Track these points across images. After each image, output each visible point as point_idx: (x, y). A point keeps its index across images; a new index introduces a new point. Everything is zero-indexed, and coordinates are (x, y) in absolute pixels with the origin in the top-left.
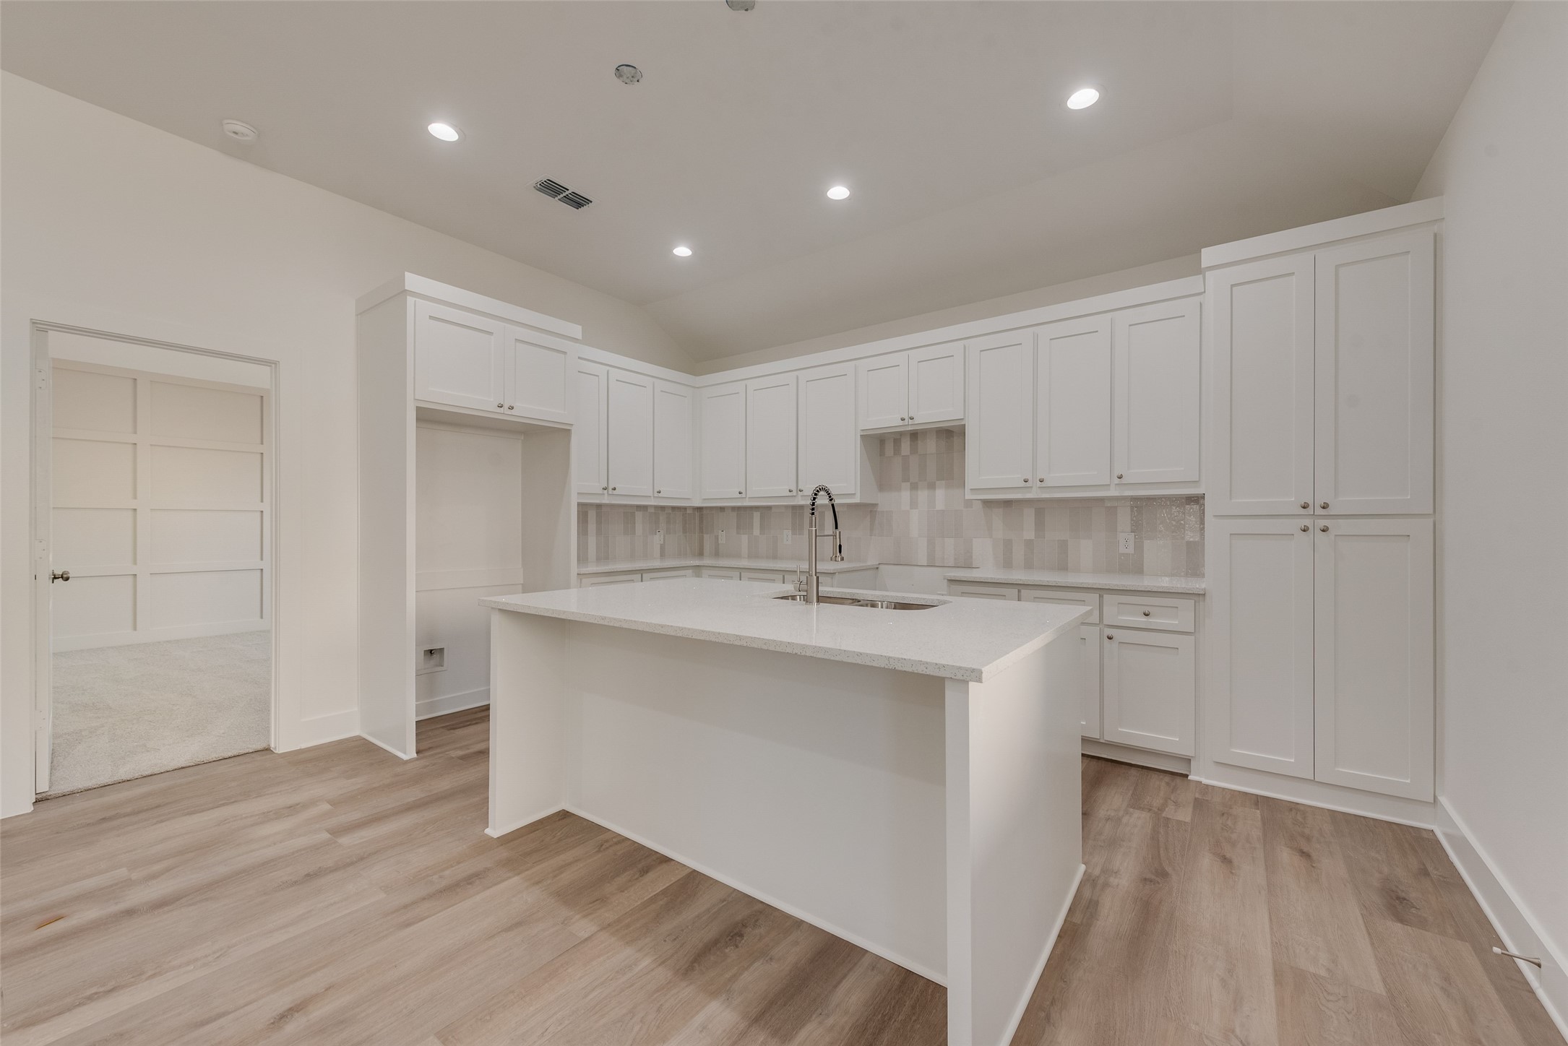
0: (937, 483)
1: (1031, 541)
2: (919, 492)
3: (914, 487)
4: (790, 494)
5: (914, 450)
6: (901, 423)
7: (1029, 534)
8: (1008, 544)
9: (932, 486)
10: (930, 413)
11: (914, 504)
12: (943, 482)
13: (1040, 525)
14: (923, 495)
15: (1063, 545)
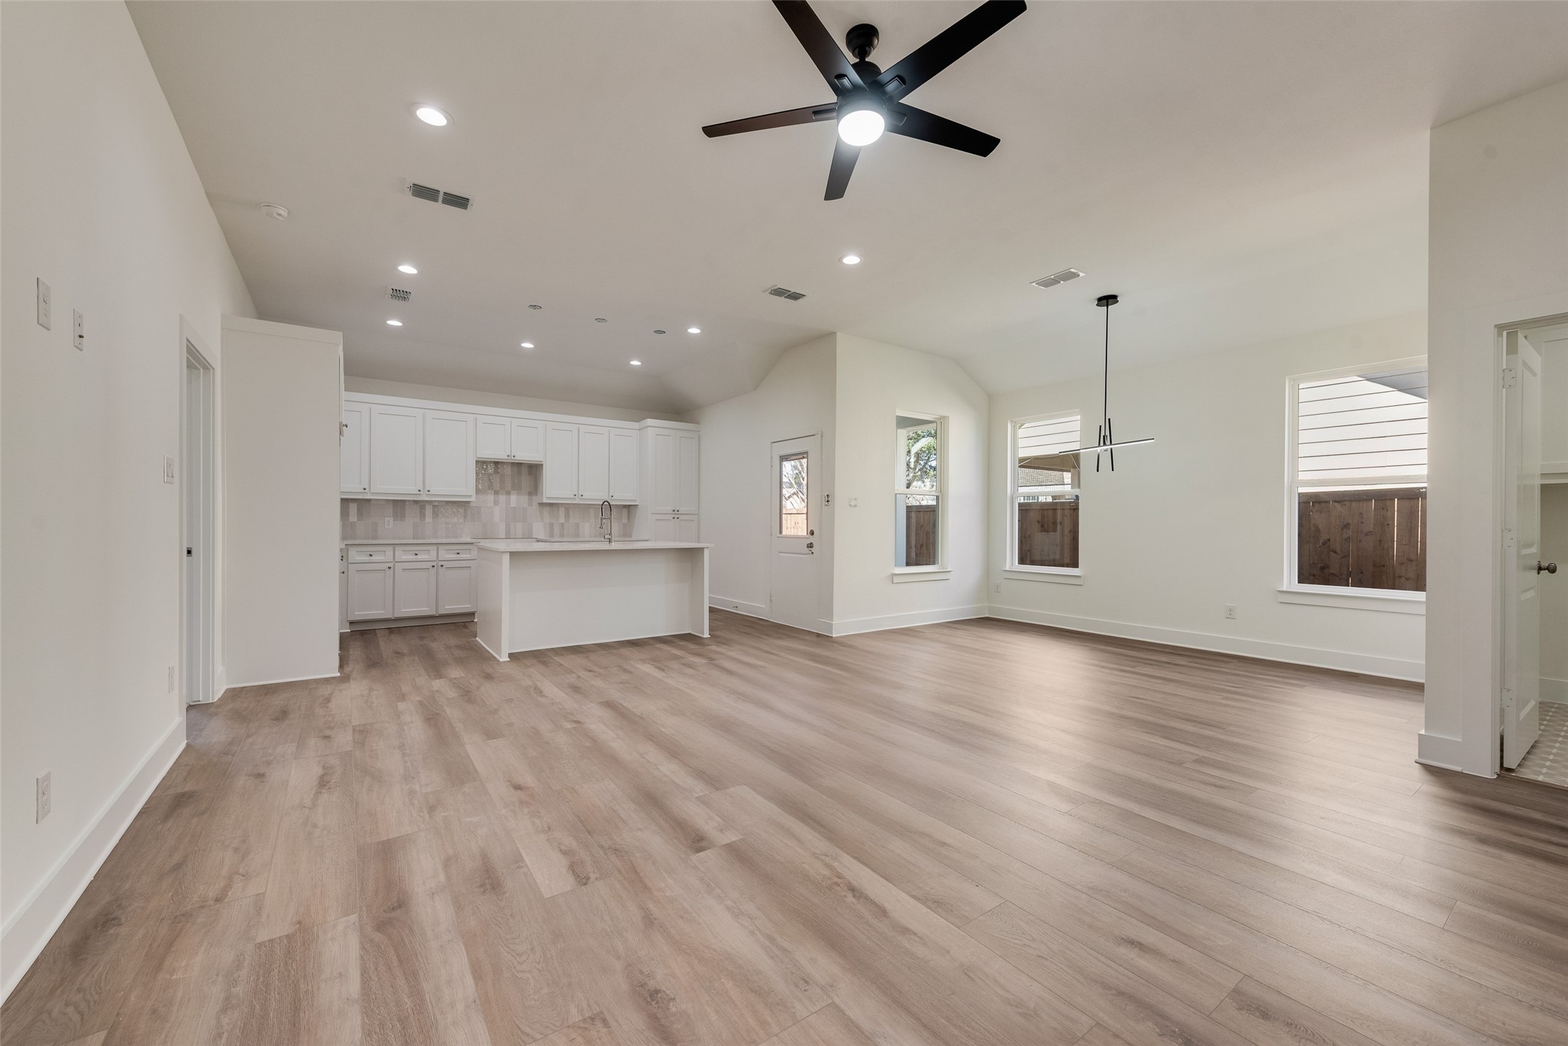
0: (512, 492)
1: (563, 523)
2: (500, 496)
3: (496, 493)
4: (419, 493)
5: (496, 472)
6: (506, 457)
7: (562, 520)
8: (552, 525)
9: (508, 493)
10: (525, 455)
11: (496, 503)
12: (516, 492)
13: (567, 516)
14: (502, 498)
15: (577, 526)
